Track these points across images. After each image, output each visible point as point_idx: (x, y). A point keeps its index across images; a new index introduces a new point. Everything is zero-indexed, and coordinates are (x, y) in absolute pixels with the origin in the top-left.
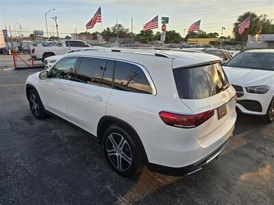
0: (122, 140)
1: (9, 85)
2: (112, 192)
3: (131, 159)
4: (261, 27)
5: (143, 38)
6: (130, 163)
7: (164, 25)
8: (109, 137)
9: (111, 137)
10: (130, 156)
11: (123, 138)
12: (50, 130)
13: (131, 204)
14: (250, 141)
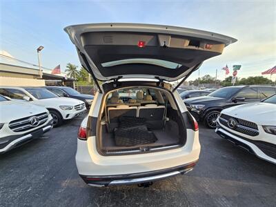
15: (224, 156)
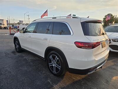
0: (56, 58)
1: (7, 40)
2: (51, 83)
3: (60, 67)
4: (115, 20)
6: (60, 69)
8: (50, 57)
9: (51, 57)
10: (60, 66)
11: (56, 57)
12: (23, 57)
13: (60, 88)
14: (115, 63)
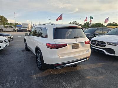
5: (85, 26)
7: (91, 20)
15: (94, 57)
